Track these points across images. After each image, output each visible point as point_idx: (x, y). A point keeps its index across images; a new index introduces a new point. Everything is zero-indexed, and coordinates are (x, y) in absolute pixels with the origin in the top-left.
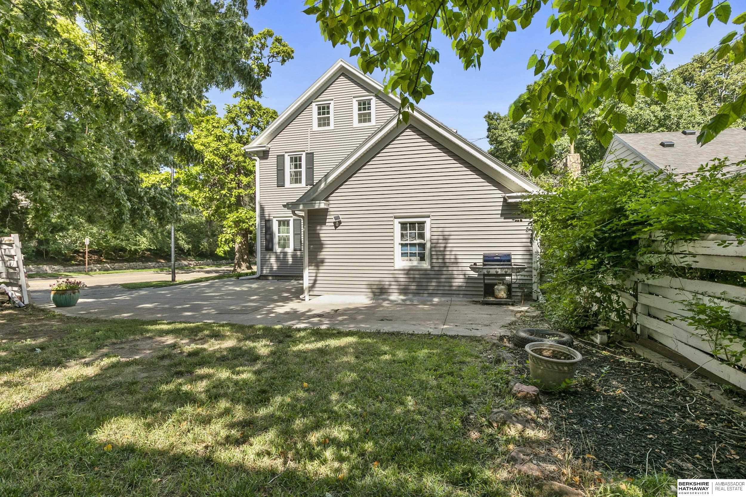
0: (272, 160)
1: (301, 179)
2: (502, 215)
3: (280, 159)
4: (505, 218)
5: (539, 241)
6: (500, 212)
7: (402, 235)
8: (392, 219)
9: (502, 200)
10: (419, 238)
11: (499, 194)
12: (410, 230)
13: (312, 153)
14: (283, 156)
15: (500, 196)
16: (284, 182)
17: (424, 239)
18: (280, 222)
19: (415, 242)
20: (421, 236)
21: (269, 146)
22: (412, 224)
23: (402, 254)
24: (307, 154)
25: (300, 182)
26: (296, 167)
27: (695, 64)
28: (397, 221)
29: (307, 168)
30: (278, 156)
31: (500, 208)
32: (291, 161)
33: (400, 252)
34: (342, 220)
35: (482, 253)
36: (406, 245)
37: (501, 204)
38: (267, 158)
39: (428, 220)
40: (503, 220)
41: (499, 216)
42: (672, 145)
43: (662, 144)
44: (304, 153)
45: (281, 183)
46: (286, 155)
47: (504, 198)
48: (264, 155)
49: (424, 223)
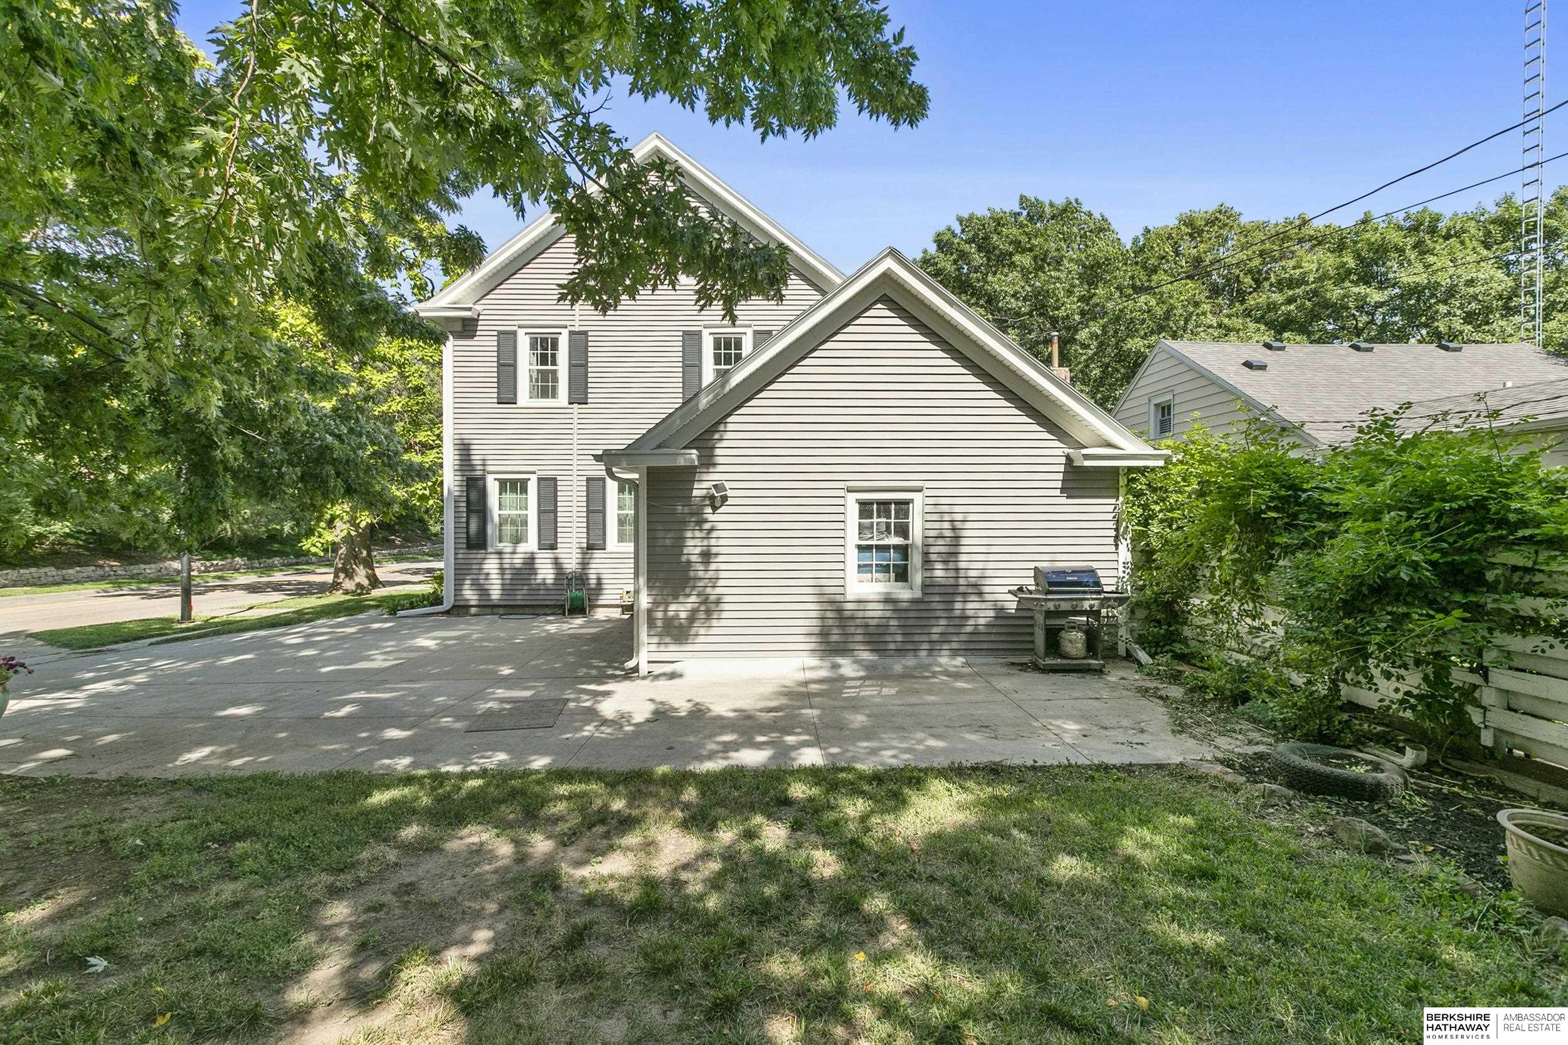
0: (485, 343)
1: (554, 388)
2: (1063, 490)
3: (507, 340)
4: (1067, 497)
5: (1129, 541)
6: (1059, 484)
7: (861, 528)
8: (841, 493)
9: (1063, 460)
10: (897, 534)
11: (1057, 450)
12: (879, 516)
13: (585, 333)
14: (514, 333)
15: (1059, 452)
16: (515, 394)
17: (906, 537)
18: (503, 484)
19: (886, 542)
20: (903, 531)
21: (478, 307)
22: (884, 505)
23: (859, 566)
24: (571, 333)
25: (554, 395)
26: (543, 360)
27: (1183, 228)
28: (852, 497)
29: (571, 366)
30: (500, 333)
31: (1060, 476)
32: (533, 346)
33: (856, 563)
34: (729, 493)
35: (1032, 565)
36: (869, 548)
37: (1062, 468)
38: (472, 336)
39: (917, 497)
40: (1064, 500)
41: (1058, 492)
42: (1263, 367)
43: (1248, 365)
44: (565, 333)
45: (507, 395)
46: (521, 333)
47: (1068, 457)
48: (467, 328)
49: (907, 502)
